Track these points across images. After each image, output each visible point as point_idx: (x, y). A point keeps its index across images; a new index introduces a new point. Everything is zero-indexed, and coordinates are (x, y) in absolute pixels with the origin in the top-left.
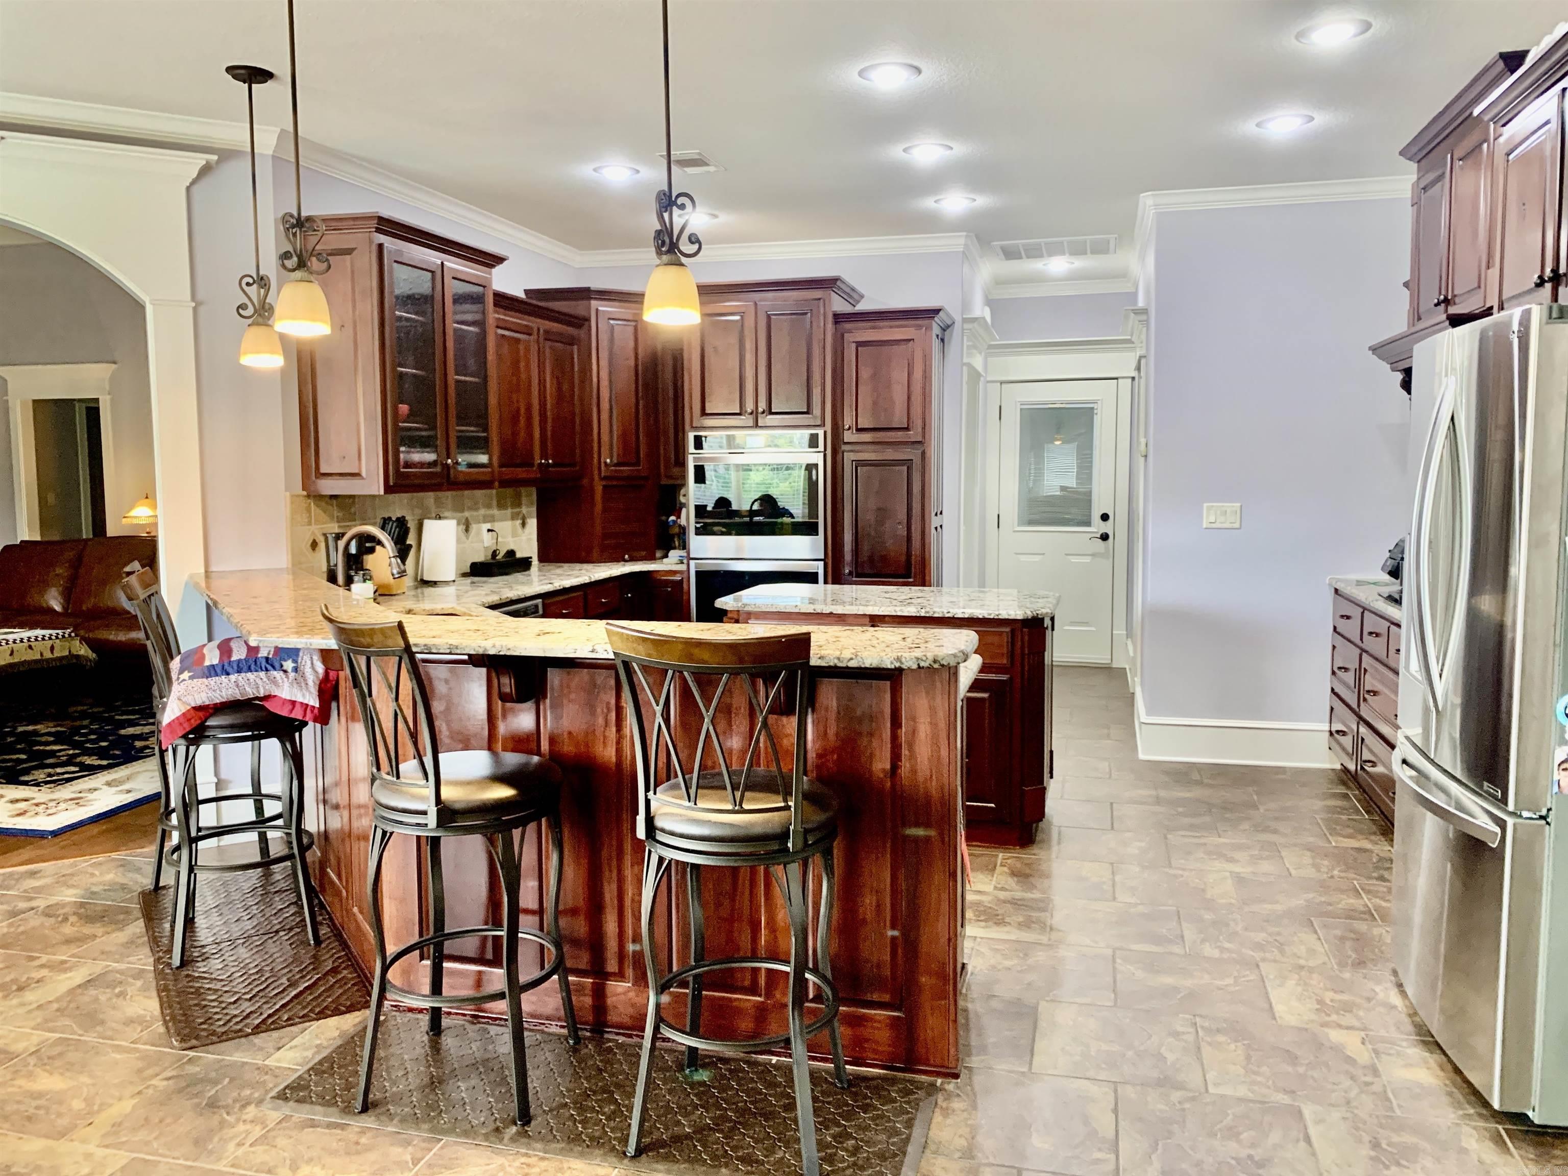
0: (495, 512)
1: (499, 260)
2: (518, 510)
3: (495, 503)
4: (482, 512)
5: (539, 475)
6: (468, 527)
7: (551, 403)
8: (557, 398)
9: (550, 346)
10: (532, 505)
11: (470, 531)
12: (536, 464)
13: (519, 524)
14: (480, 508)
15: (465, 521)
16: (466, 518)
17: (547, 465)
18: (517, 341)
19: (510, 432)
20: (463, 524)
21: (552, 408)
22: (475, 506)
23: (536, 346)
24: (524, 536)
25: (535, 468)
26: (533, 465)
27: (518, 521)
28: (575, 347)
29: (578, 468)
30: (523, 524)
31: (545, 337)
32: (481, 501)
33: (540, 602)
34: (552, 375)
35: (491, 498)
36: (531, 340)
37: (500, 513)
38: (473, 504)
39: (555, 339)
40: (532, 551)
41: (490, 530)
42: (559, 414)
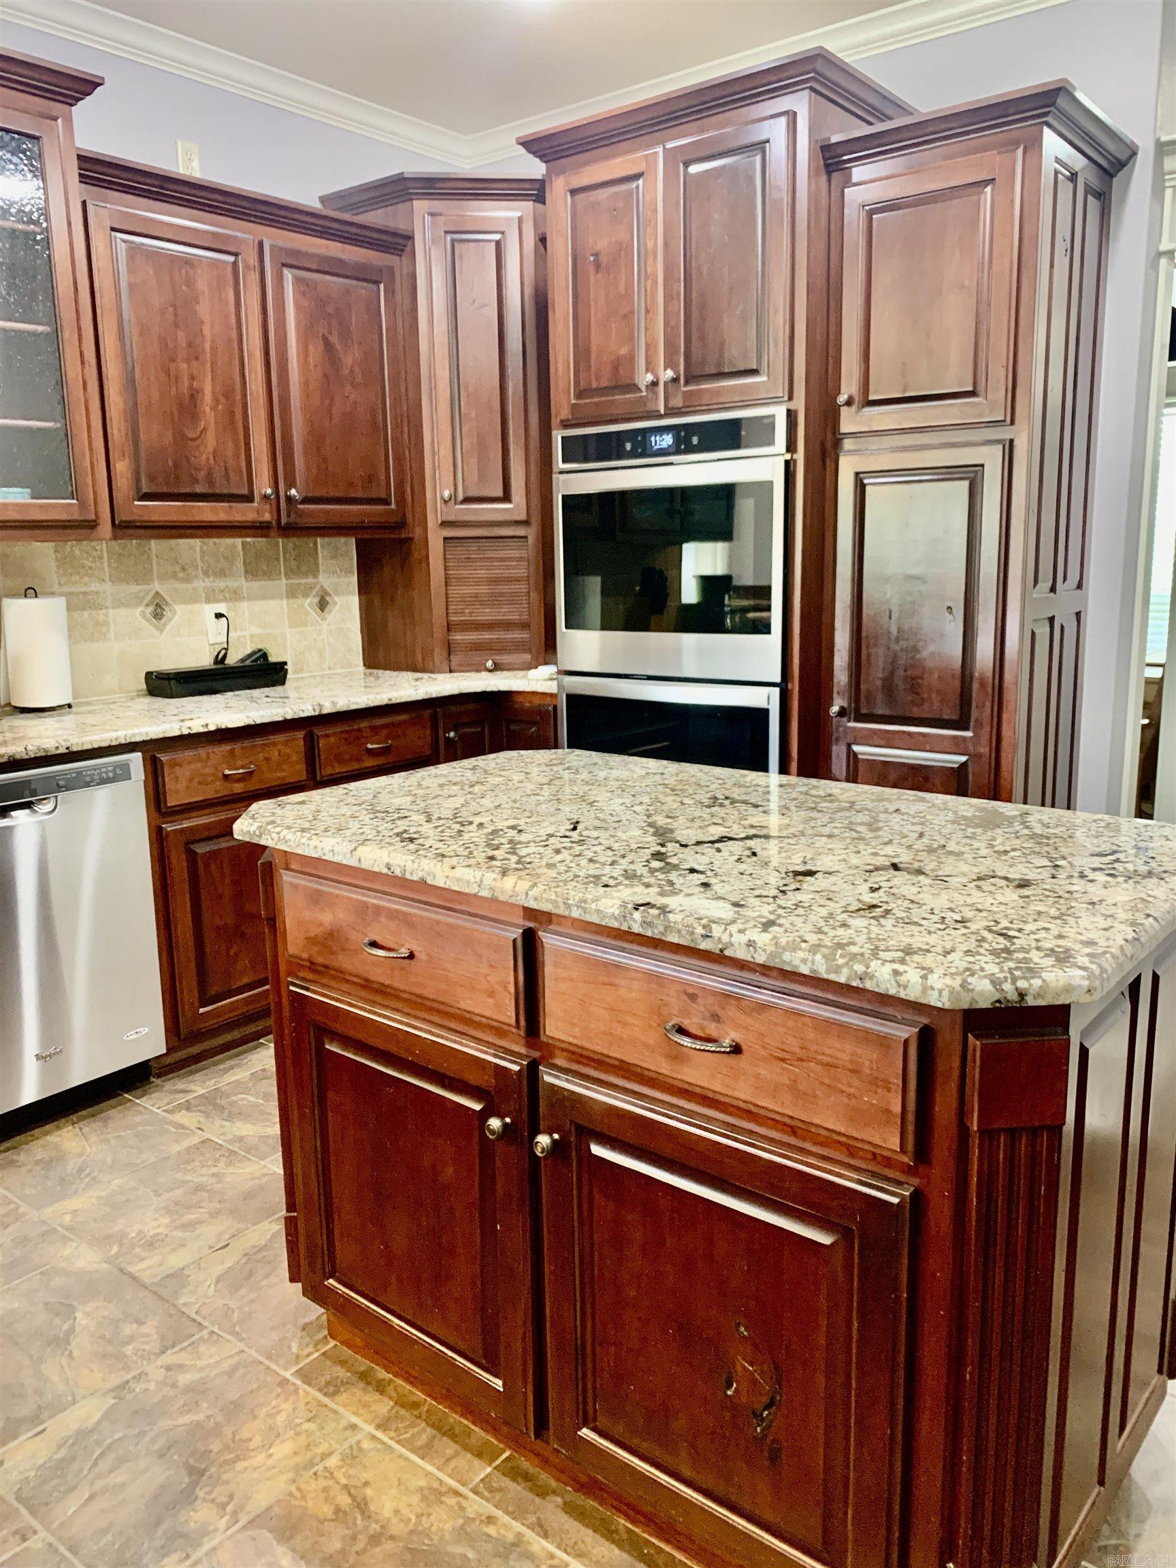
0: (241, 583)
1: (86, 84)
2: (310, 580)
3: (240, 565)
4: (202, 584)
5: (267, 517)
6: (159, 610)
7: (305, 384)
8: (326, 376)
9: (297, 281)
10: (351, 572)
11: (164, 620)
12: (257, 497)
13: (310, 605)
14: (196, 577)
15: (154, 597)
16: (157, 593)
17: (289, 499)
18: (188, 262)
19: (170, 435)
20: (147, 605)
21: (307, 394)
22: (184, 572)
23: (254, 277)
24: (325, 624)
25: (255, 504)
26: (249, 498)
27: (309, 600)
28: (382, 286)
29: (393, 506)
30: (323, 605)
31: (285, 261)
32: (200, 564)
33: (136, 759)
34: (306, 333)
35: (230, 560)
36: (235, 264)
37: (256, 585)
38: (178, 569)
39: (314, 267)
40: (350, 650)
41: (219, 616)
42: (331, 405)
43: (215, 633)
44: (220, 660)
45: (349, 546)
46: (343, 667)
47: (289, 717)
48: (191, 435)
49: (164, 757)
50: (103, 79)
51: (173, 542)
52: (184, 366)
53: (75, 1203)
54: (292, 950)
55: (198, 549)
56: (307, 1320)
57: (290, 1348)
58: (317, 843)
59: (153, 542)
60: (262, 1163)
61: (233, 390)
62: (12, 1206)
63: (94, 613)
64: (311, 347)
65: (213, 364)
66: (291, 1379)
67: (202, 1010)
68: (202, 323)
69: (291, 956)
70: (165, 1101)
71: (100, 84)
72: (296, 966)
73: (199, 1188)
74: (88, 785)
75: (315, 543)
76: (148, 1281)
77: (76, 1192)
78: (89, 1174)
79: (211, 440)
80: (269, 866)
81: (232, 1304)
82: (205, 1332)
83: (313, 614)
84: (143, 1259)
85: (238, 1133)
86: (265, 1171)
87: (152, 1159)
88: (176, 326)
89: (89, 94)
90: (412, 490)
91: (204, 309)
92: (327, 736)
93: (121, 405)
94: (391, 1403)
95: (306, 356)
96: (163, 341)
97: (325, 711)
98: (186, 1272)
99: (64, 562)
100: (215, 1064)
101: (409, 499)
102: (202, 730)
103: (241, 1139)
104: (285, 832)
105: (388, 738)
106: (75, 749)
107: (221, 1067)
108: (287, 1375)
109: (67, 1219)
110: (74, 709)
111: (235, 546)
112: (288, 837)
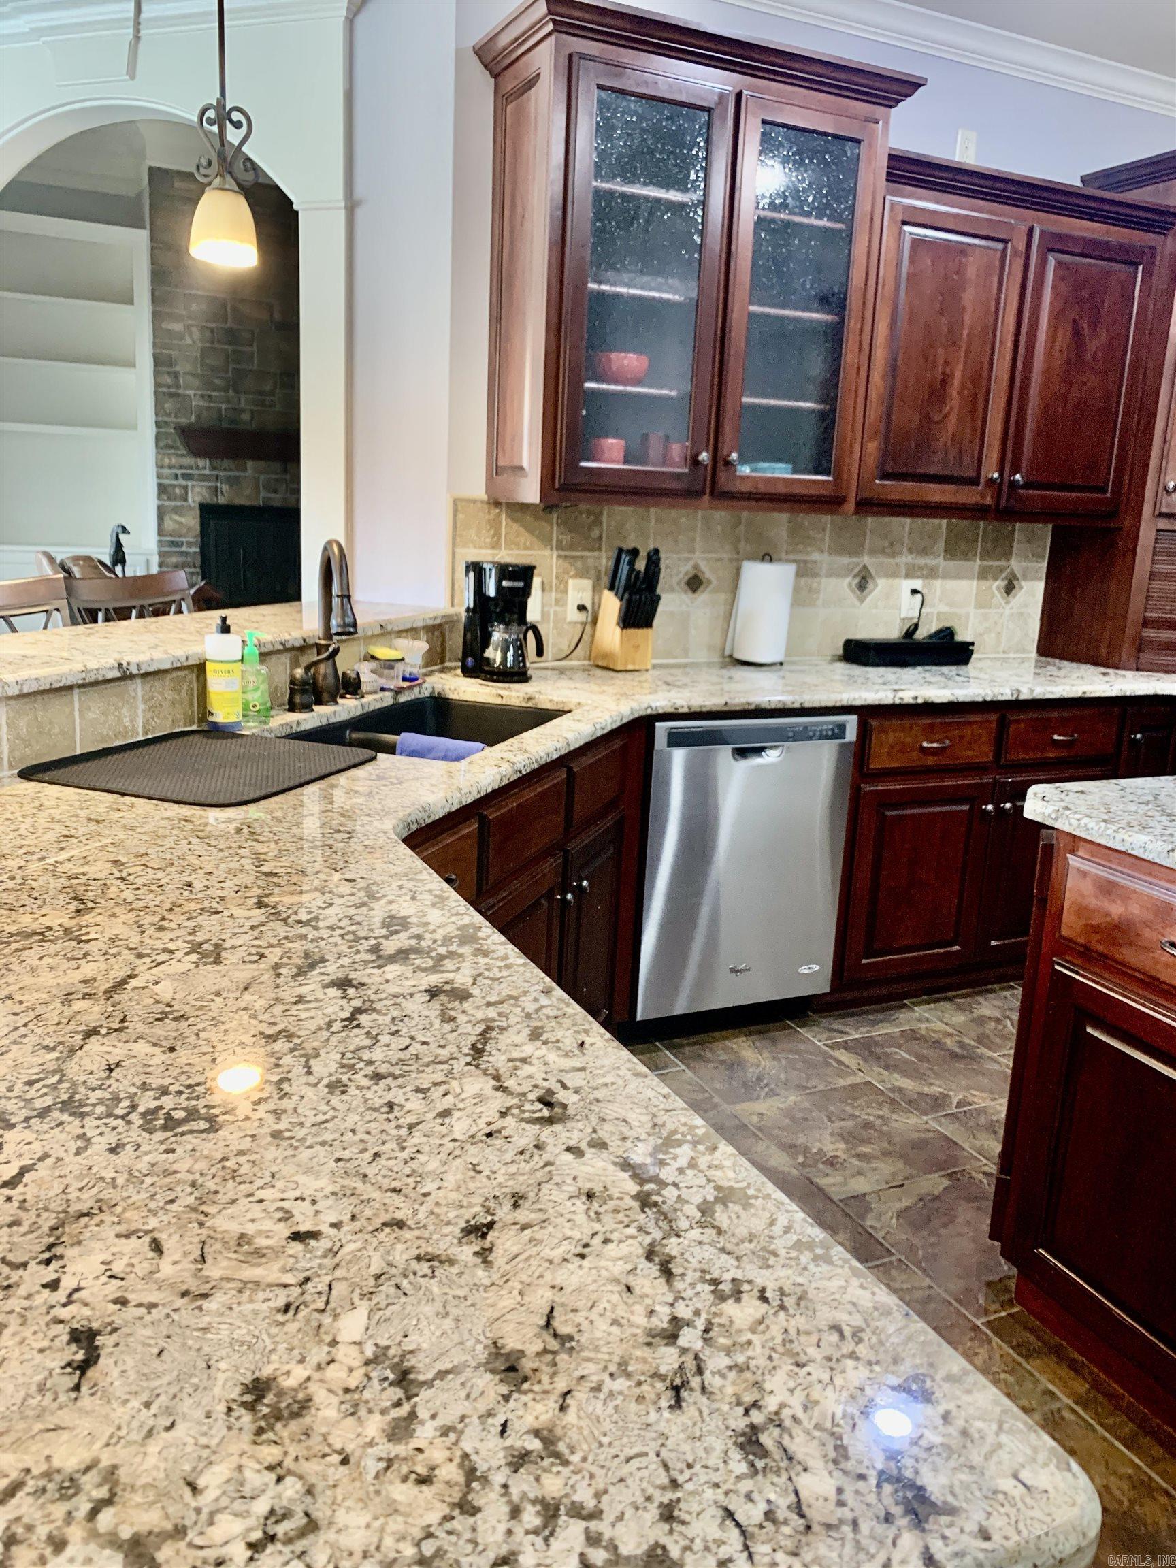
0: (940, 562)
1: (910, 86)
2: (1003, 563)
3: (941, 545)
4: (905, 559)
5: (988, 500)
6: (863, 582)
7: (1047, 371)
8: (1068, 362)
9: (1060, 264)
10: (1040, 557)
11: (866, 591)
12: (982, 481)
13: (998, 588)
14: (901, 553)
15: (860, 571)
16: (865, 567)
17: (1013, 484)
18: (963, 250)
19: (917, 417)
20: (855, 576)
21: (1047, 380)
22: (891, 548)
23: (1020, 262)
24: (1008, 607)
25: (980, 487)
26: (974, 481)
27: (997, 583)
28: (1141, 268)
29: (1108, 495)
30: (1009, 589)
31: (1050, 246)
32: (906, 541)
33: (852, 721)
34: (1057, 317)
35: (933, 538)
36: (1004, 251)
37: (952, 564)
38: (886, 544)
39: (1078, 250)
40: (1027, 635)
41: (914, 592)
42: (1068, 392)
43: (909, 608)
44: (910, 633)
45: (1045, 532)
46: (1017, 651)
47: (988, 699)
48: (936, 418)
49: (874, 723)
50: (926, 79)
51: (887, 519)
52: (941, 351)
53: (761, 1106)
54: (1065, 932)
55: (907, 527)
56: (991, 1278)
57: (977, 1300)
58: (1126, 837)
59: (870, 519)
60: (925, 1118)
61: (980, 376)
62: (707, 1095)
63: (810, 580)
64: (1060, 333)
65: (968, 351)
66: (982, 1327)
67: (864, 961)
68: (964, 309)
69: (1064, 938)
70: (825, 1036)
71: (921, 85)
72: (1066, 948)
73: (867, 1125)
74: (810, 738)
75: (1014, 527)
76: (836, 1198)
77: (758, 1098)
78: (767, 1085)
79: (951, 424)
80: (1049, 849)
81: (916, 1241)
82: (893, 1258)
83: (998, 597)
84: (827, 1175)
85: (896, 1084)
86: (927, 1127)
87: (821, 1087)
88: (941, 313)
89: (907, 96)
90: (1130, 480)
91: (969, 297)
92: (1018, 721)
93: (882, 390)
94: (1087, 1385)
95: (1054, 342)
96: (927, 327)
97: (1022, 697)
98: (867, 1198)
99: (795, 532)
100: (865, 1013)
101: (1126, 487)
102: (911, 701)
103: (900, 1090)
104: (1086, 820)
105: (1075, 731)
106: (807, 705)
107: (872, 1017)
108: (978, 1323)
109: (755, 1119)
110: (784, 667)
111: (940, 526)
112: (1090, 826)
